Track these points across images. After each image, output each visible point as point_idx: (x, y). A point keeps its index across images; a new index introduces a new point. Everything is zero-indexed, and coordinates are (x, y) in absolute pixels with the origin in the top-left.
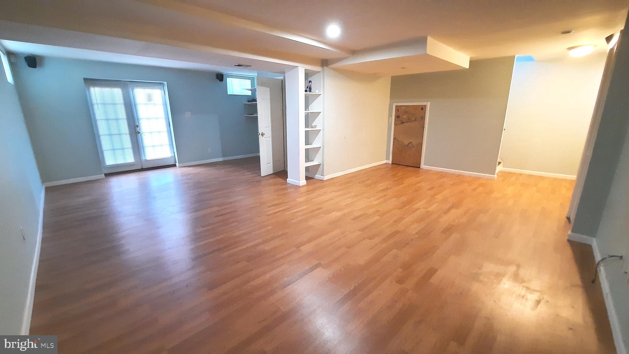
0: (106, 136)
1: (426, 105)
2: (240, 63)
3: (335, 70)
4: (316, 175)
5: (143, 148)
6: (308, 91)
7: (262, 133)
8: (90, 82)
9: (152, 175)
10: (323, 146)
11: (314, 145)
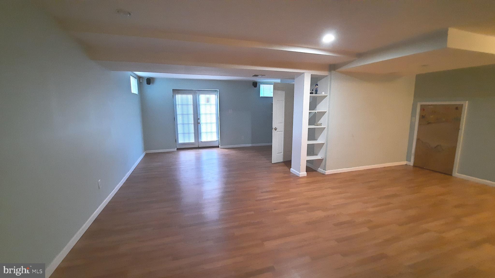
0: (181, 125)
1: (462, 105)
2: (255, 74)
3: (343, 73)
4: (319, 169)
5: (201, 134)
6: (314, 92)
7: (275, 128)
8: (176, 91)
9: (204, 152)
10: (327, 143)
11: (319, 141)
